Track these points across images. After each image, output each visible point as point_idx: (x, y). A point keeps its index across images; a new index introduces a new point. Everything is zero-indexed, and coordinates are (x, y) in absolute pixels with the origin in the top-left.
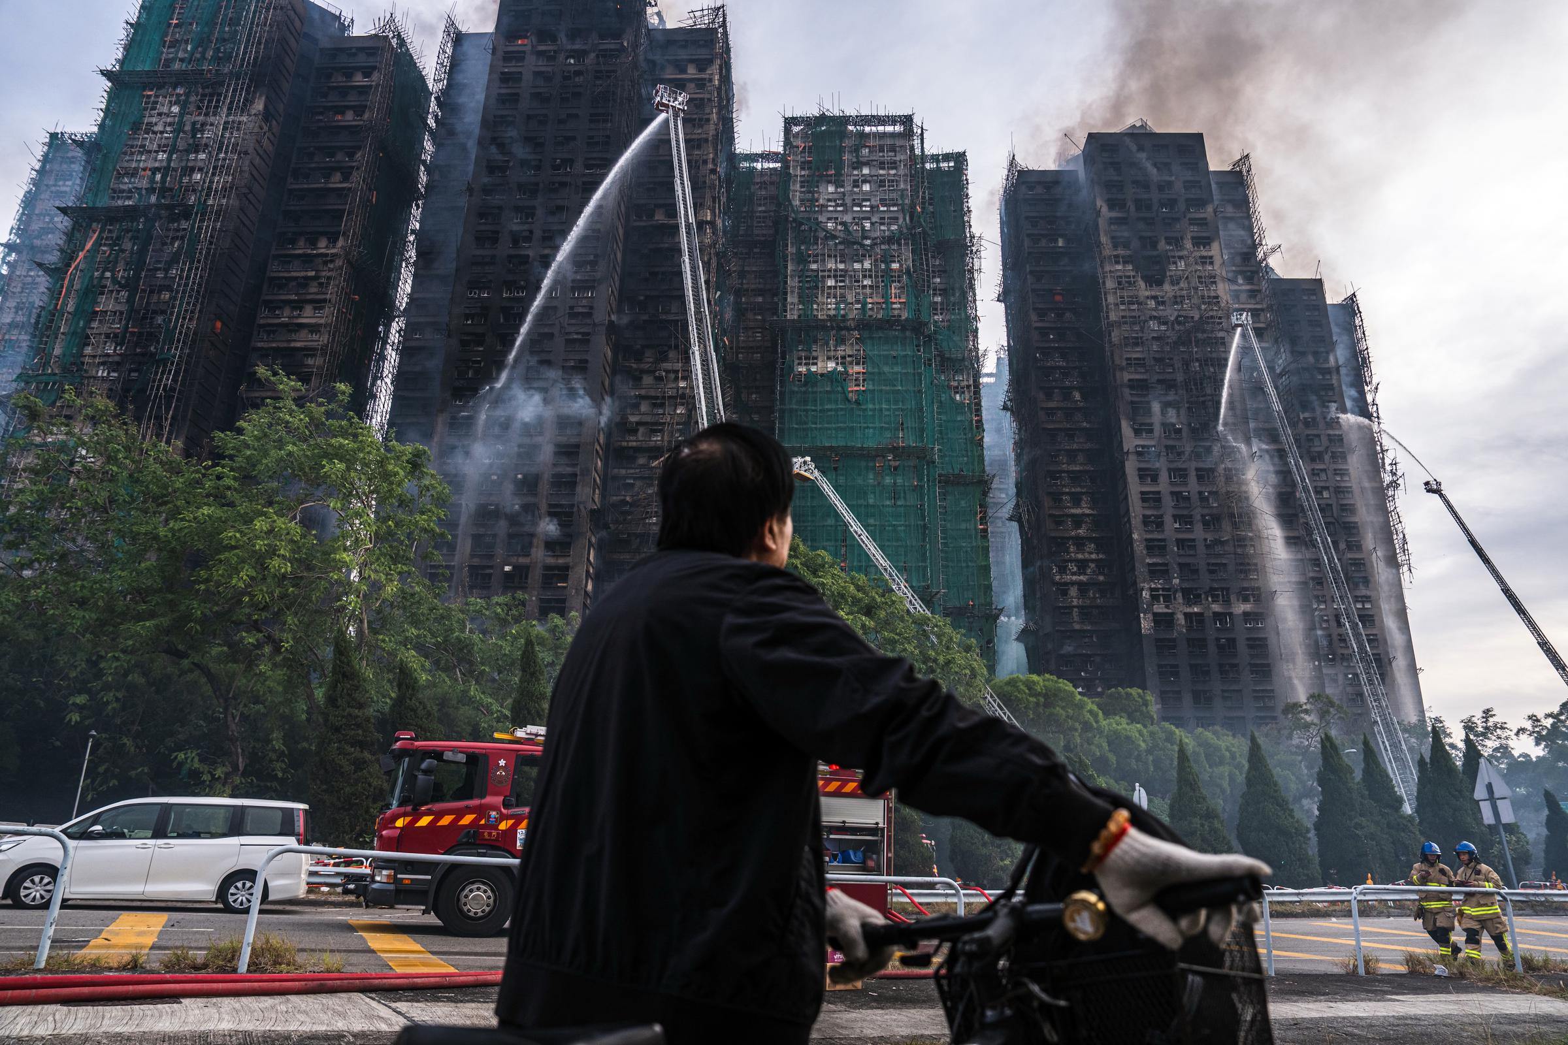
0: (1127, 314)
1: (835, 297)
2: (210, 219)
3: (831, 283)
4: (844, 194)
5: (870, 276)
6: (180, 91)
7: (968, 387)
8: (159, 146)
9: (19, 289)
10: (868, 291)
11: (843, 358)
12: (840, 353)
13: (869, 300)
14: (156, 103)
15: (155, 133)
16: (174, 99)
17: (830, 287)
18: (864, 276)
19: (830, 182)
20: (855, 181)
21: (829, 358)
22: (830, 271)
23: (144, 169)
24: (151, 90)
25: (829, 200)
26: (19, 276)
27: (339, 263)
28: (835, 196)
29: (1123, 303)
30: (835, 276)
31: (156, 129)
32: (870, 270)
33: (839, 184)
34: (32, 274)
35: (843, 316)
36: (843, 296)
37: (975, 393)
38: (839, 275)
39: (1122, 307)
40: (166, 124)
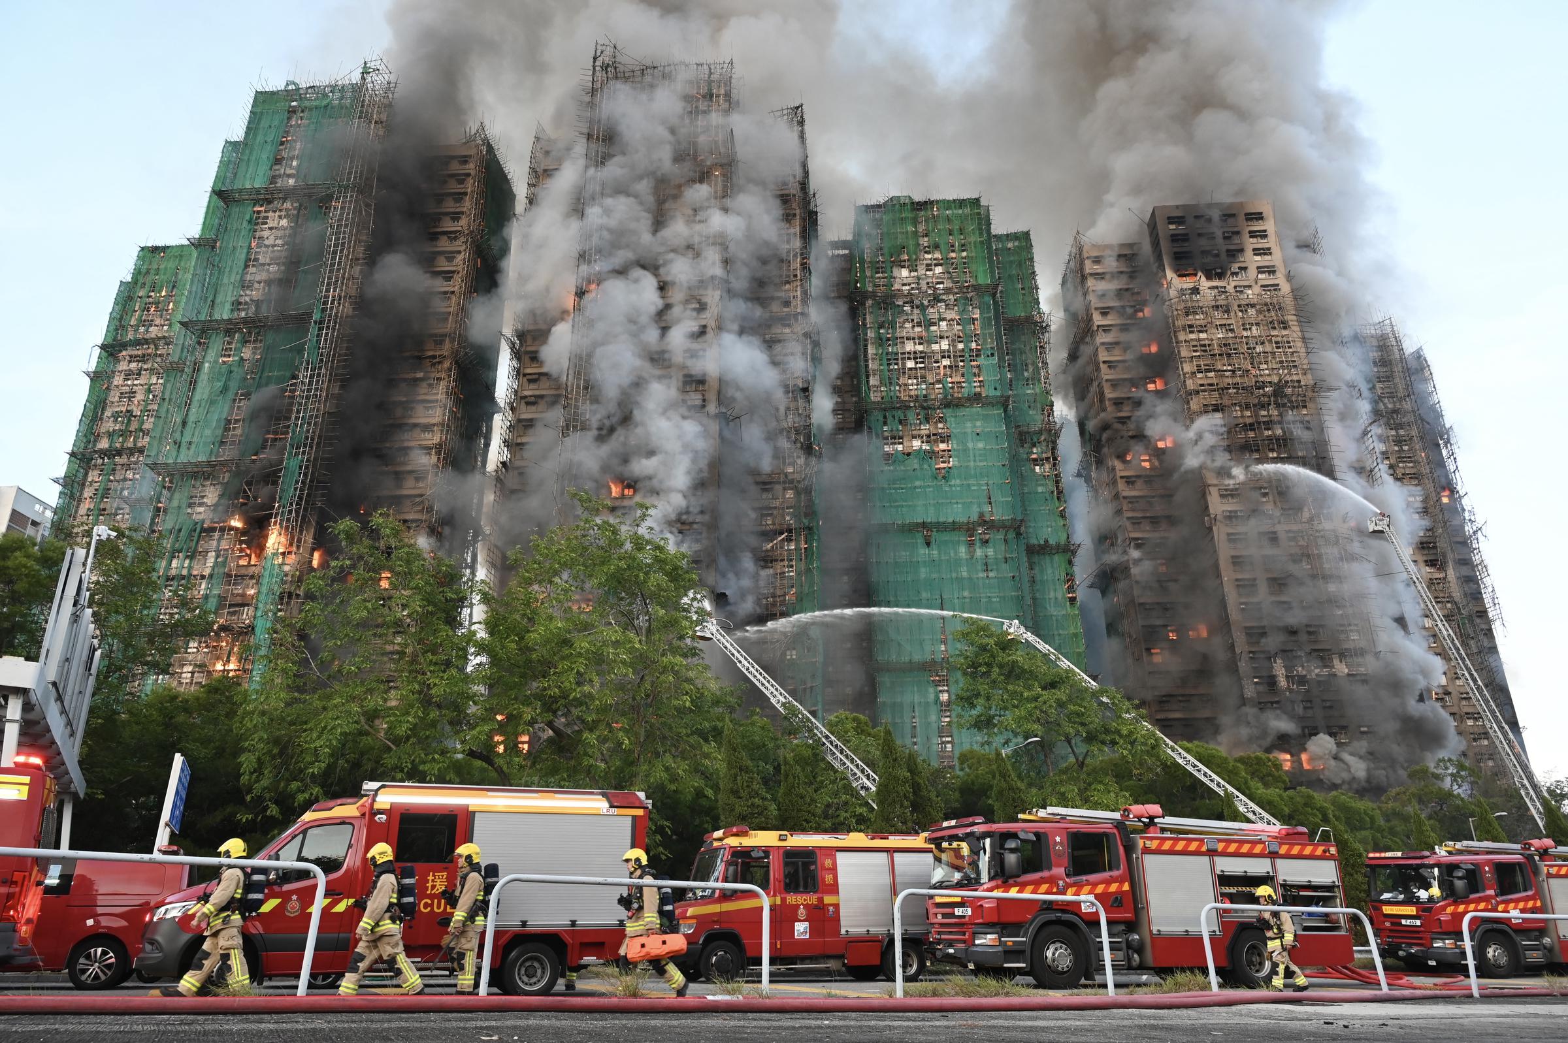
0: (1205, 382)
1: (916, 378)
2: (328, 328)
3: (910, 364)
4: (918, 278)
5: (949, 357)
6: (287, 205)
7: (1047, 459)
8: (271, 259)
9: (117, 399)
10: (948, 371)
11: (928, 436)
12: (924, 432)
13: (949, 380)
14: (267, 218)
15: (267, 246)
16: (283, 213)
17: (911, 369)
18: (943, 357)
19: (904, 267)
20: (928, 265)
21: (914, 437)
22: (909, 353)
23: (259, 282)
24: (261, 206)
25: (904, 285)
26: (117, 386)
27: (447, 364)
28: (910, 280)
29: (1200, 371)
30: (915, 358)
31: (266, 242)
32: (949, 351)
33: (913, 269)
34: (129, 382)
35: (925, 396)
36: (923, 377)
37: (1054, 465)
38: (915, 356)
39: (1200, 375)
40: (277, 238)
